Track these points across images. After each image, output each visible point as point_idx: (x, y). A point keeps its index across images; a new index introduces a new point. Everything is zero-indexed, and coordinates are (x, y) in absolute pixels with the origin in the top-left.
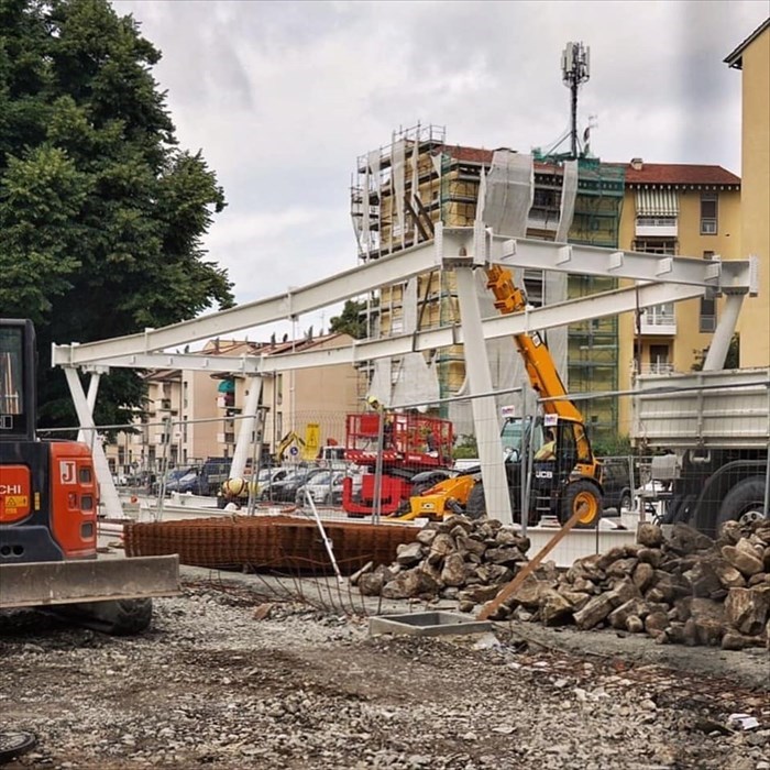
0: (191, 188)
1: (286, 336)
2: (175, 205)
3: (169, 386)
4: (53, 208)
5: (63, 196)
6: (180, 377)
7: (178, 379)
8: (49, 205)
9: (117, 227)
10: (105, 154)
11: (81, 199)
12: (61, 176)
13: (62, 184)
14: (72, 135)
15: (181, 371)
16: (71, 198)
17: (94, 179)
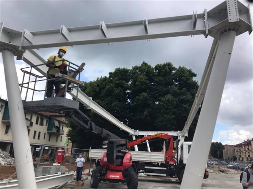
13: (170, 101)
14: (174, 92)
15: (250, 142)
16: (173, 104)
17: (178, 99)
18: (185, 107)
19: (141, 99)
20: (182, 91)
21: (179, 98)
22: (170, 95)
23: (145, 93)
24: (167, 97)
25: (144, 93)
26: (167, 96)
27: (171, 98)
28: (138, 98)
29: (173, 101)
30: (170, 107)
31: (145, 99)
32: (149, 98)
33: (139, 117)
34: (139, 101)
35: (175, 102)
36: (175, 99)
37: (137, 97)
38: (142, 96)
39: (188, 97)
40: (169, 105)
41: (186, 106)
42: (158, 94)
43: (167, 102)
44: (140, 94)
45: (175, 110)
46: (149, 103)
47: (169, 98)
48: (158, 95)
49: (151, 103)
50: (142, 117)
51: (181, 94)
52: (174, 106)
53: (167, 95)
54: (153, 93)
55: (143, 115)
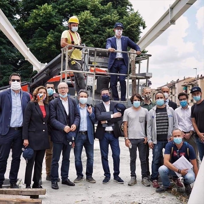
0: (131, 21)
1: (202, 75)
2: (126, 26)
3: (172, 89)
4: (86, 29)
5: (90, 25)
6: (175, 86)
7: (174, 87)
8: (84, 28)
9: (106, 34)
10: (106, 13)
11: (95, 26)
12: (87, 19)
13: (88, 21)
14: (94, 8)
15: (175, 85)
16: (92, 26)
17: (99, 19)
18: (109, 32)
19: (41, 14)
20: (105, 6)
21: (101, 18)
22: (89, 12)
23: (48, 4)
24: (84, 15)
25: (46, 4)
26: (83, 13)
27: (90, 16)
28: (37, 12)
29: (92, 21)
30: (88, 32)
31: (48, 15)
32: (54, 14)
33: (38, 44)
34: (38, 18)
35: (95, 24)
36: (94, 19)
37: (34, 11)
38: (43, 10)
39: (114, 18)
40: (86, 27)
41: (110, 30)
42: (70, 8)
43: (83, 23)
44: (39, 5)
45: (95, 36)
46: (55, 23)
47: (86, 17)
48: (68, 10)
49: (57, 22)
50: (44, 45)
51: (104, 12)
52: (93, 31)
53: (83, 11)
54: (61, 6)
55: (45, 41)
